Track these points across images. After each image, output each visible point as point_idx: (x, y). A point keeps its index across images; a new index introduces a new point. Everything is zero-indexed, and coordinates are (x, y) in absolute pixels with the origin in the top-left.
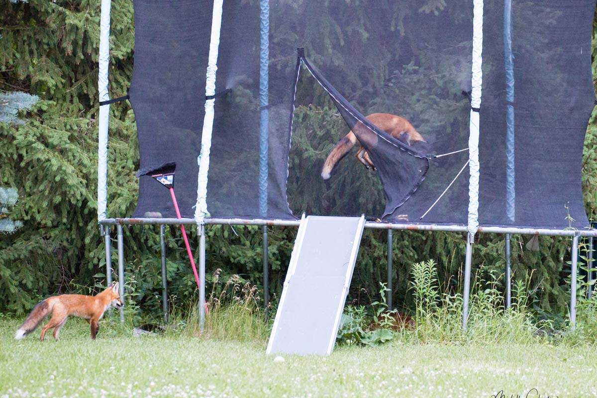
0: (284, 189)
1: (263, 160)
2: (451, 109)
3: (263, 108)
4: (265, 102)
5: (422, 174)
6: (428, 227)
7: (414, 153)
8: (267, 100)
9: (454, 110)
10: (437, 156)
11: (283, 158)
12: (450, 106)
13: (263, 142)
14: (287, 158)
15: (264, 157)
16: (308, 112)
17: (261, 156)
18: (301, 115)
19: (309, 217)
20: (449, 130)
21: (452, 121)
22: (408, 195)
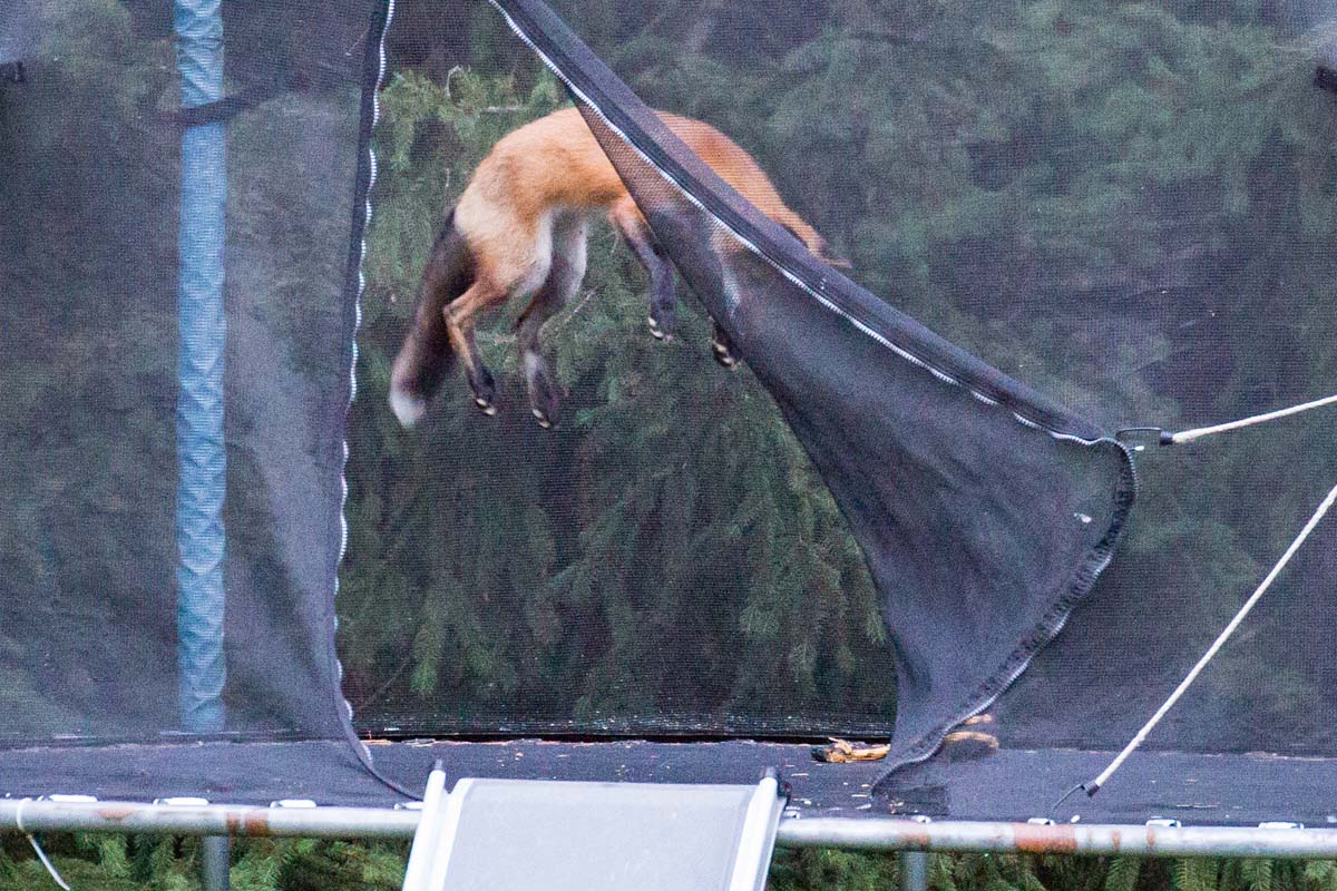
0: (324, 624)
1: (198, 407)
2: (1250, 81)
3: (193, 118)
4: (206, 81)
5: (1097, 537)
6: (1132, 837)
7: (1048, 419)
8: (216, 72)
9: (1265, 90)
10: (1179, 437)
11: (313, 452)
12: (1239, 65)
13: (195, 304)
14: (336, 446)
15: (204, 390)
16: (445, 115)
17: (188, 384)
18: (406, 131)
19: (464, 784)
20: (1237, 202)
21: (1252, 146)
22: (1016, 658)
